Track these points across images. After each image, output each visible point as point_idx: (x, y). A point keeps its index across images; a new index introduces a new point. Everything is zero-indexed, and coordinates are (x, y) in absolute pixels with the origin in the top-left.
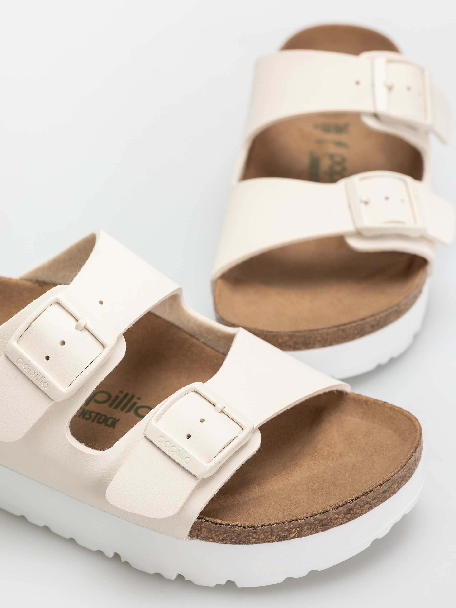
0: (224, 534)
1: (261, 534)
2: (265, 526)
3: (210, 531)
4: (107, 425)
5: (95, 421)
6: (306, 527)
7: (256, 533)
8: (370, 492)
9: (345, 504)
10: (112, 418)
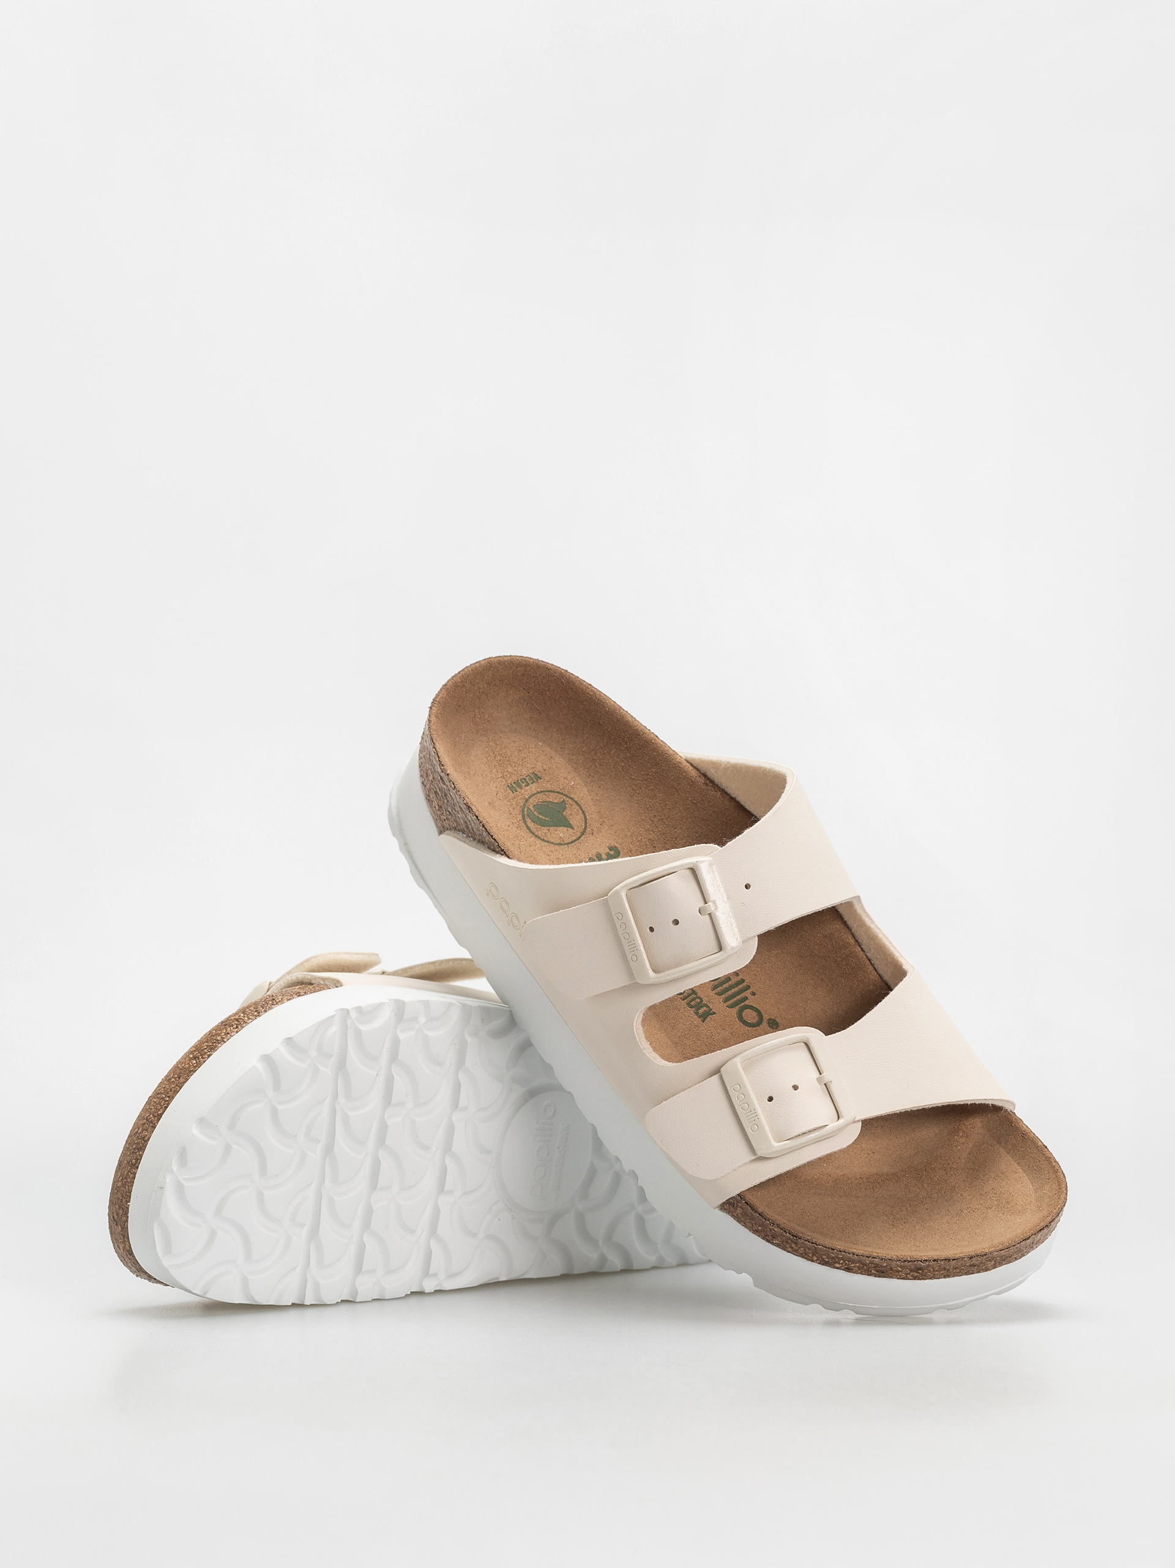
0: (759, 1226)
1: (801, 1247)
2: (809, 1242)
3: (745, 1214)
4: (697, 1013)
5: (686, 1001)
6: (858, 1265)
7: (796, 1243)
8: (953, 1260)
9: (915, 1261)
10: (708, 1007)
